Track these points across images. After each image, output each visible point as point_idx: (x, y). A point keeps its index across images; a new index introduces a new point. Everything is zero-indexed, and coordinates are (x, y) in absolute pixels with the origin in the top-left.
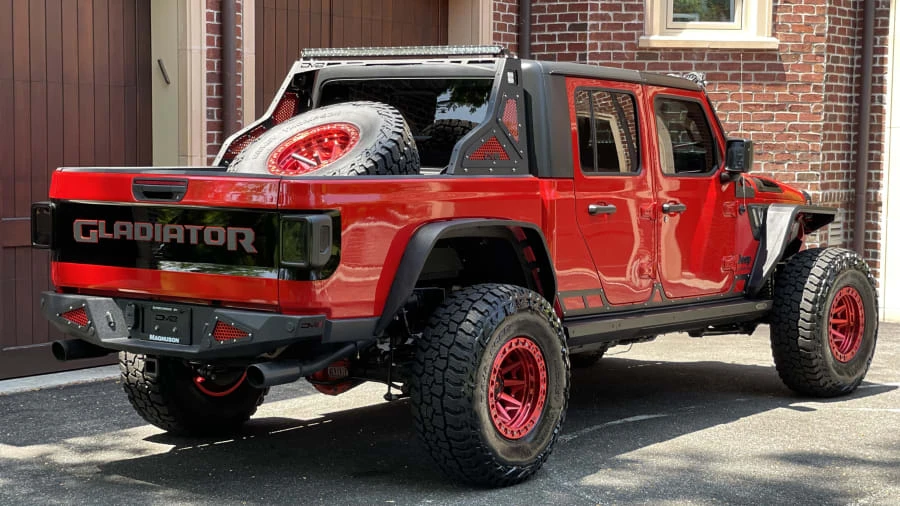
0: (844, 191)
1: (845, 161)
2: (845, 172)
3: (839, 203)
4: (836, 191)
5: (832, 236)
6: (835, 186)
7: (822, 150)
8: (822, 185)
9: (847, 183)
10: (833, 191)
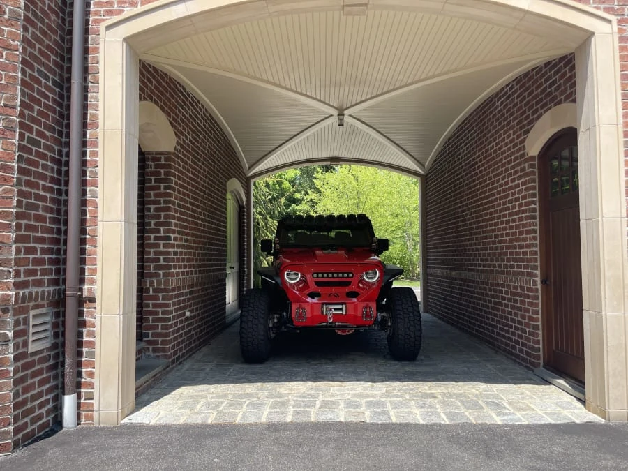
0: (52, 289)
1: (54, 256)
2: (54, 268)
3: (45, 302)
4: (40, 290)
5: (33, 341)
6: (39, 283)
7: (16, 242)
8: (15, 284)
9: (58, 279)
10: (34, 290)
